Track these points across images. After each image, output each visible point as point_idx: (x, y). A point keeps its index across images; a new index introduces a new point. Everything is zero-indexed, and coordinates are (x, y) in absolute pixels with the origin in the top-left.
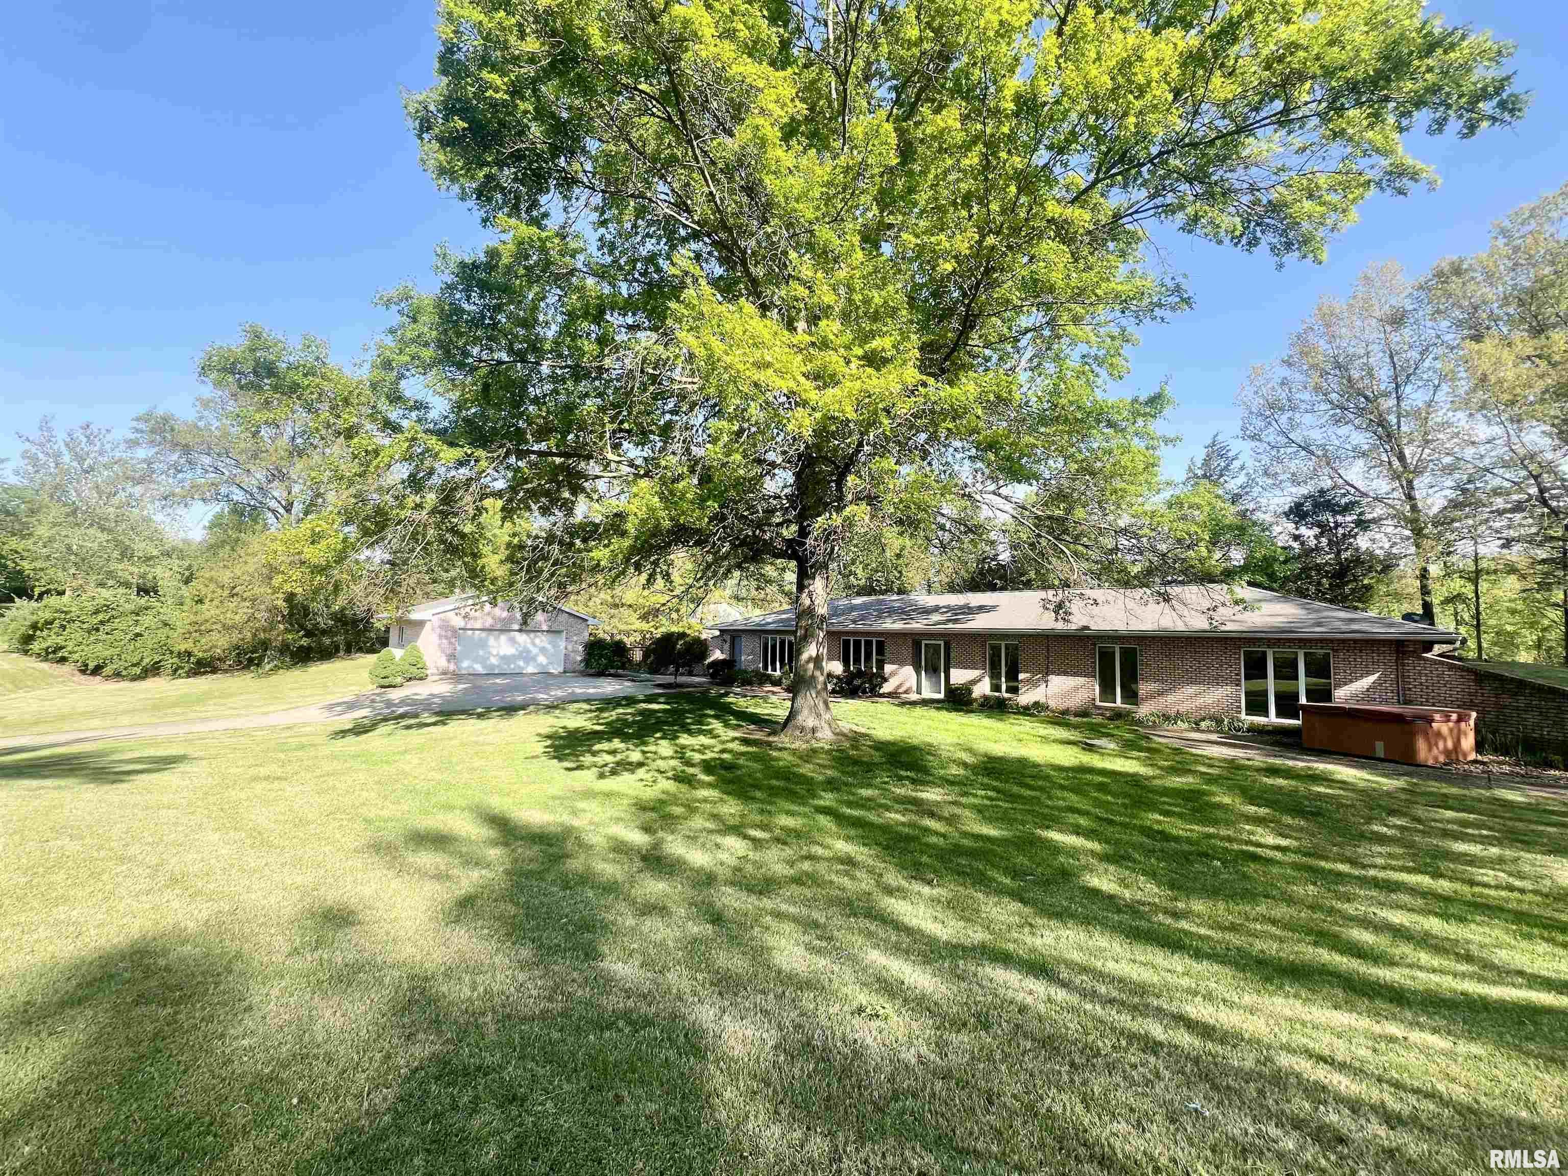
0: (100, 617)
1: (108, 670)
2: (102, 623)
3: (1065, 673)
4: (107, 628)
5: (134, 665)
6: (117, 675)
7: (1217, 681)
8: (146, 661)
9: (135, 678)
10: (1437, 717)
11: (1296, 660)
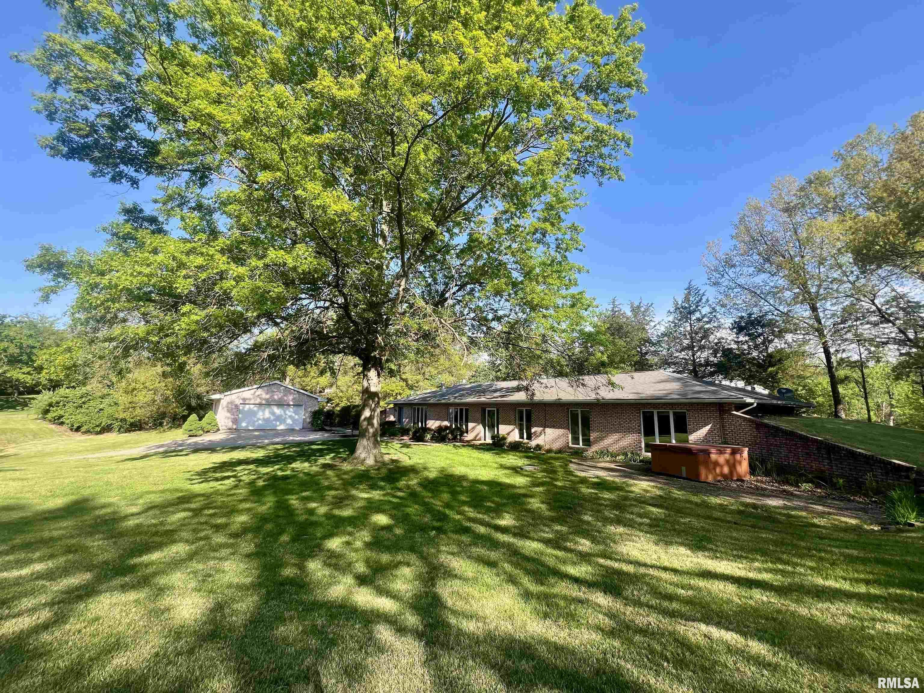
0: (83, 400)
1: (83, 429)
2: (84, 403)
3: (553, 427)
4: (86, 406)
5: (97, 426)
6: (88, 432)
7: (629, 430)
8: (103, 424)
9: (98, 433)
10: (713, 450)
11: (668, 417)
